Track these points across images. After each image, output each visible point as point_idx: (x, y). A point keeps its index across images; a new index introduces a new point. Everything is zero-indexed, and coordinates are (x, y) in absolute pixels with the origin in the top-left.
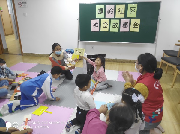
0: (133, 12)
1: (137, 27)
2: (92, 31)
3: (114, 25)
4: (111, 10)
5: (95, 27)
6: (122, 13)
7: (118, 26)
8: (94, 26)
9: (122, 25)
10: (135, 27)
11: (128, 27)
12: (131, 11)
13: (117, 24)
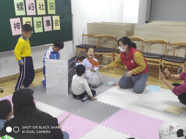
0: (52, 8)
1: (58, 25)
2: (14, 34)
3: (38, 25)
4: (31, 6)
6: (43, 9)
7: (41, 25)
8: (15, 27)
9: (45, 23)
11: (51, 25)
12: (51, 6)
13: (41, 22)
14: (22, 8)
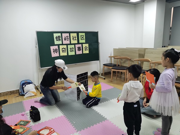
0: (83, 39)
1: (87, 50)
2: (53, 56)
3: (71, 50)
4: (67, 38)
5: (55, 52)
6: (75, 40)
7: (74, 50)
9: (77, 49)
10: (86, 49)
11: (81, 50)
12: (82, 38)
13: (73, 48)
14: (59, 39)
